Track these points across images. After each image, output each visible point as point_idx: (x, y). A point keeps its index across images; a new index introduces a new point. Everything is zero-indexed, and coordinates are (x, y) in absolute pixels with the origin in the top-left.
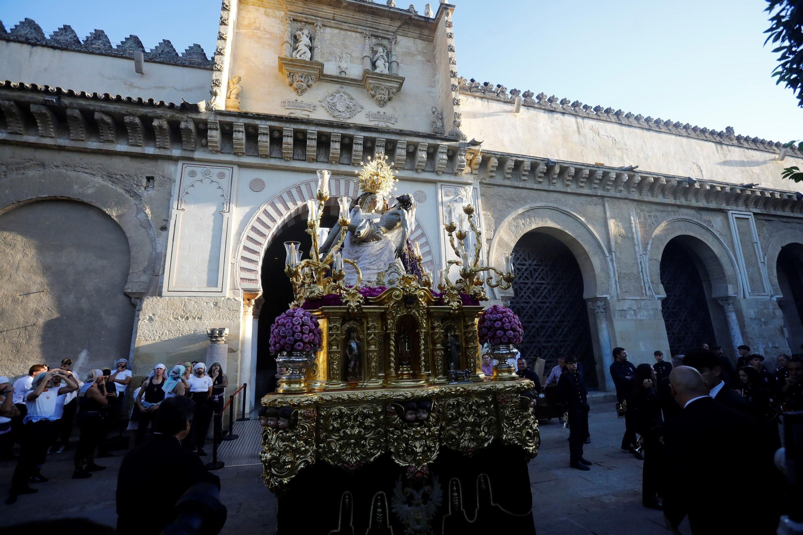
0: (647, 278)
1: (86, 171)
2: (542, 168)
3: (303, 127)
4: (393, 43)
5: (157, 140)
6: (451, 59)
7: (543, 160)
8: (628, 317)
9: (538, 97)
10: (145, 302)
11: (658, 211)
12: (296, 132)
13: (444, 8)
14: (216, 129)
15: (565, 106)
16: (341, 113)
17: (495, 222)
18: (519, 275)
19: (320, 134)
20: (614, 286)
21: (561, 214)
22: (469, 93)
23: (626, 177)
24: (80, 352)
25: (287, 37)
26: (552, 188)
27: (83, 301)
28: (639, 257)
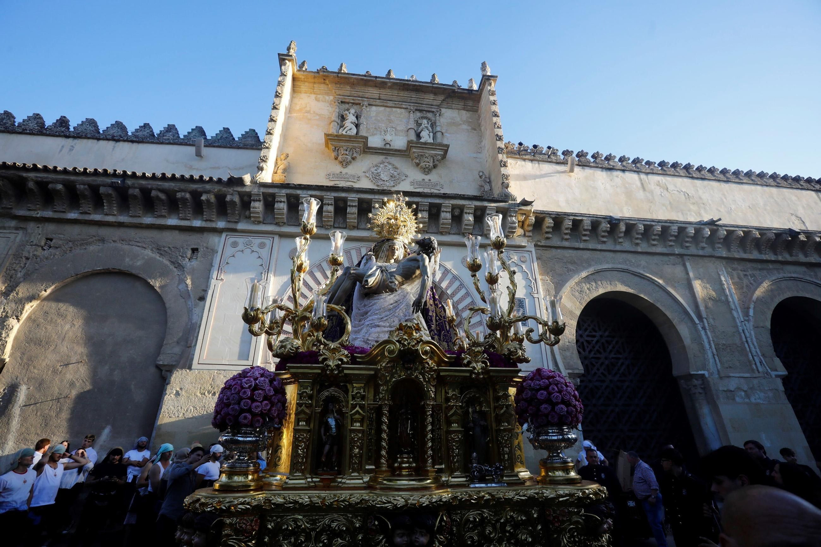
0: (756, 350)
1: (139, 244)
2: (605, 226)
3: (343, 195)
4: (438, 115)
5: (205, 213)
6: (495, 123)
7: (605, 218)
8: (738, 399)
9: (593, 156)
10: (174, 375)
11: (755, 269)
12: (337, 200)
13: (486, 79)
14: (259, 201)
15: (624, 163)
16: (386, 182)
17: (555, 288)
18: (589, 349)
19: (361, 201)
20: (711, 360)
21: (633, 276)
22: (518, 156)
23: (707, 232)
24: (103, 428)
25: (334, 117)
26: (618, 248)
27: (116, 372)
28: (739, 324)
